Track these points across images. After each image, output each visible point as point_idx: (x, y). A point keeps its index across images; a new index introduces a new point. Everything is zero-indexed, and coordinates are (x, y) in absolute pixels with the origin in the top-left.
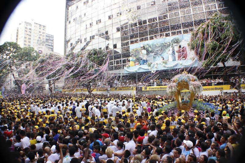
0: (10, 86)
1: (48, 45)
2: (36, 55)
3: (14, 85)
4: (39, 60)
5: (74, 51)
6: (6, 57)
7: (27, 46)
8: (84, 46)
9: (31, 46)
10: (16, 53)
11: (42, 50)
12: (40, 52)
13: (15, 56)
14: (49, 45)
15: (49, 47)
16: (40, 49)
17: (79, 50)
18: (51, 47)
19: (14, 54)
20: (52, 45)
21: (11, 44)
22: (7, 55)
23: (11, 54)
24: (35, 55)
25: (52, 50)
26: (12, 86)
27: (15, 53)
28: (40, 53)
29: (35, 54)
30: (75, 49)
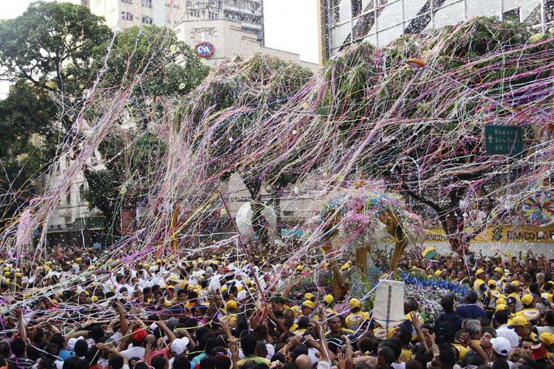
0: (63, 211)
1: (237, 14)
2: (188, 66)
3: (84, 209)
4: (204, 87)
5: (370, 39)
6: (41, 74)
7: (137, 23)
8: (424, 9)
9: (159, 23)
10: (91, 60)
11: (211, 40)
12: (206, 49)
13: (88, 70)
14: (243, 17)
15: (245, 24)
16: (203, 37)
17: (399, 32)
18: (254, 26)
19: (79, 61)
20: (257, 13)
21: (61, 13)
22: (46, 67)
23: (67, 63)
24: (183, 65)
25: (261, 40)
26: (74, 211)
27: (84, 56)
28: (208, 57)
29: (181, 61)
30: (373, 30)
